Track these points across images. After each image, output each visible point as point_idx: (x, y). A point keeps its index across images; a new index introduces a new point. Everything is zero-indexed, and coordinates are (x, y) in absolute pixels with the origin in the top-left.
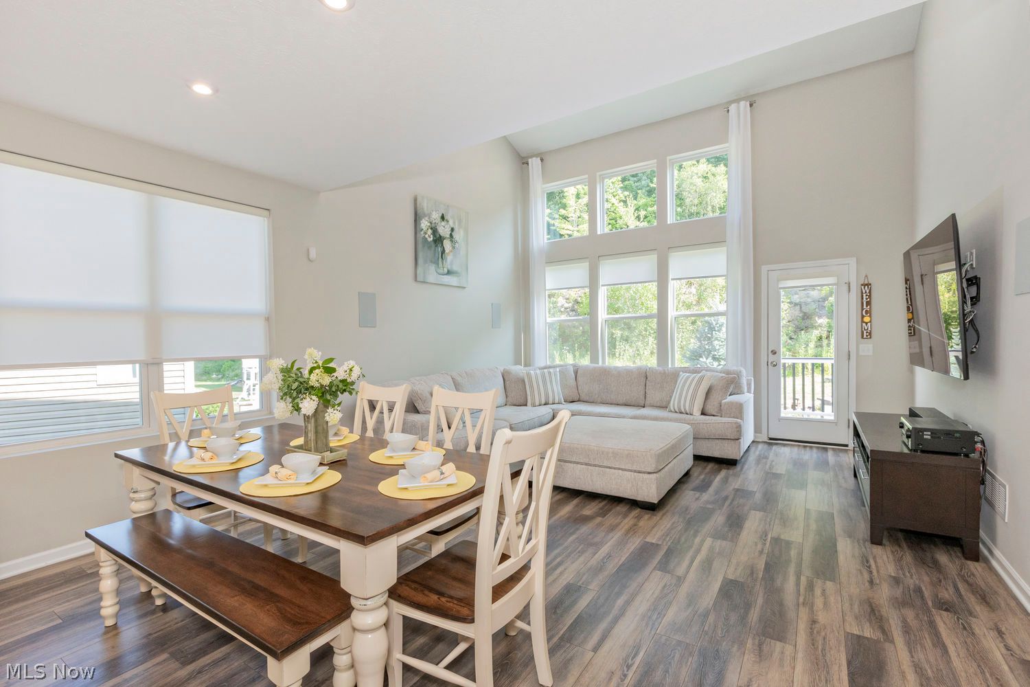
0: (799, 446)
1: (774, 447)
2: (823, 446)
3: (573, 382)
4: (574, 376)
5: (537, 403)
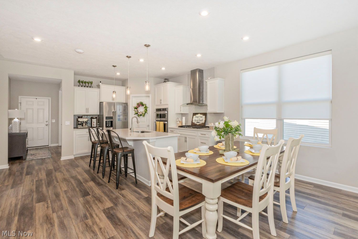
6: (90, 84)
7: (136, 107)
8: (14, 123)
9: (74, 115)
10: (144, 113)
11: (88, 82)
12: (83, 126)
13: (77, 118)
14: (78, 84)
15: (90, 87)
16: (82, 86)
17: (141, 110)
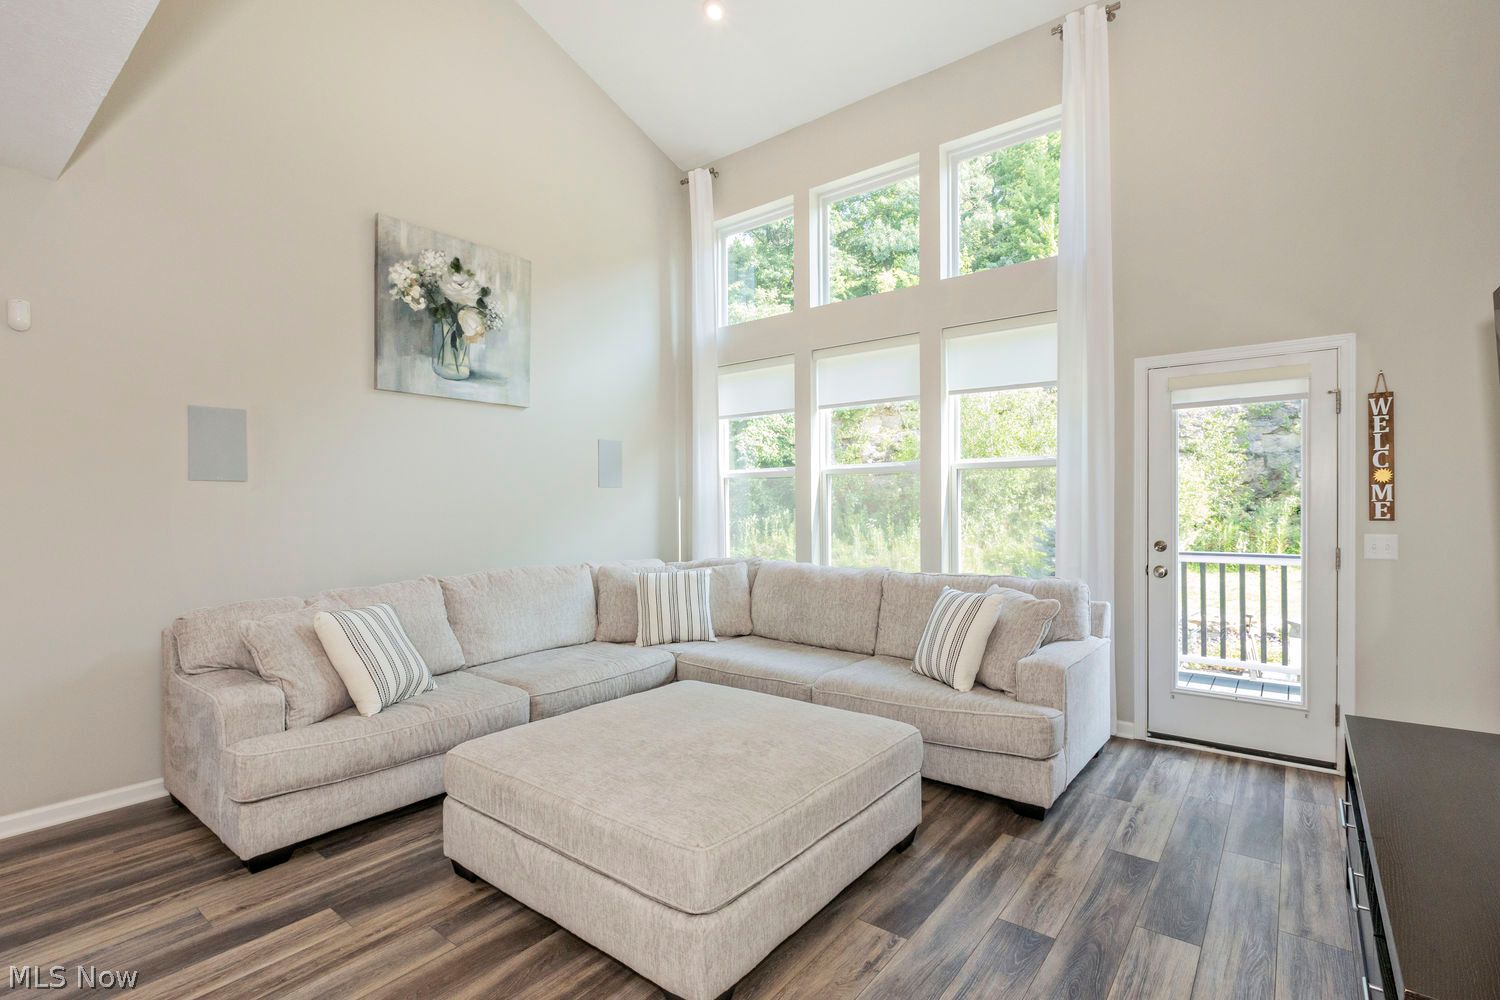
0: (1218, 756)
1: (1159, 759)
2: (1276, 765)
3: (741, 596)
4: (747, 586)
5: (655, 639)
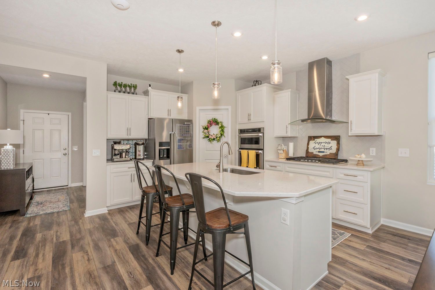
6: (133, 89)
7: (207, 127)
8: (4, 152)
9: (107, 139)
10: (220, 135)
11: (130, 85)
12: (122, 158)
13: (112, 145)
14: (114, 88)
15: (133, 94)
16: (120, 92)
17: (214, 130)
